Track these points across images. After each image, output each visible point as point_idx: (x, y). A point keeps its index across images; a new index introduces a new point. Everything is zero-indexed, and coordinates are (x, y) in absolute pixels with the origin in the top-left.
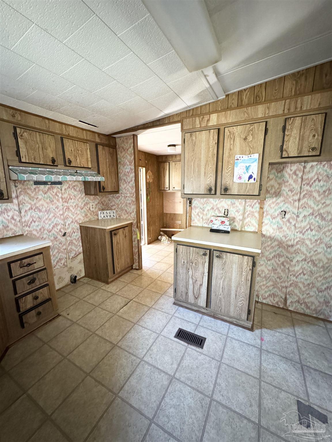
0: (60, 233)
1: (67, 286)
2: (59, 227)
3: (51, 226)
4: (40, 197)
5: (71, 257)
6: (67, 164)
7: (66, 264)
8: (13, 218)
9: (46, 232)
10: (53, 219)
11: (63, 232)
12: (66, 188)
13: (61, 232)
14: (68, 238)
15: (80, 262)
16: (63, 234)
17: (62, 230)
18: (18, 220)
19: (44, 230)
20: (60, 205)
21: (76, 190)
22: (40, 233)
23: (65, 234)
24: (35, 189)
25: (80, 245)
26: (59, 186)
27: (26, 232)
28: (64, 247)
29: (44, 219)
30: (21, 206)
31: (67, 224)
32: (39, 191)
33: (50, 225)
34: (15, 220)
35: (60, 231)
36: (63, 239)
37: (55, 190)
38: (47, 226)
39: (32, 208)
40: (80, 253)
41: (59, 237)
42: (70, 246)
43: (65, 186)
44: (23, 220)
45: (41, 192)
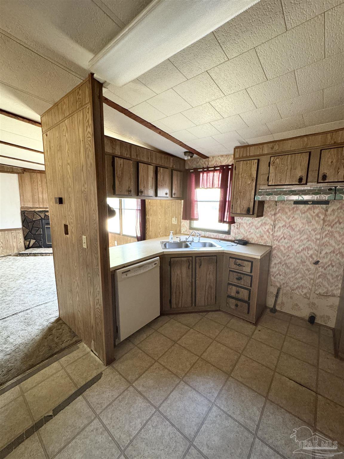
0: (311, 259)
1: (302, 319)
2: (311, 252)
3: (301, 248)
4: (296, 216)
5: (317, 292)
6: (320, 181)
7: (308, 295)
8: (268, 231)
9: (293, 251)
10: (305, 242)
11: (315, 259)
12: (336, 208)
13: (313, 259)
14: (320, 269)
15: (331, 306)
16: (314, 261)
17: (314, 256)
18: (271, 233)
19: (292, 249)
20: (319, 227)
22: (287, 250)
23: (317, 263)
24: (293, 208)
25: (337, 285)
26: (324, 206)
27: (275, 246)
28: (312, 277)
29: (295, 238)
31: (324, 252)
32: (297, 210)
33: (300, 246)
34: (269, 233)
35: (311, 256)
36: (312, 267)
37: (317, 211)
38: (296, 246)
39: (285, 226)
40: (333, 296)
41: (308, 263)
42: (320, 280)
43: (331, 208)
44: (275, 234)
45: (299, 212)
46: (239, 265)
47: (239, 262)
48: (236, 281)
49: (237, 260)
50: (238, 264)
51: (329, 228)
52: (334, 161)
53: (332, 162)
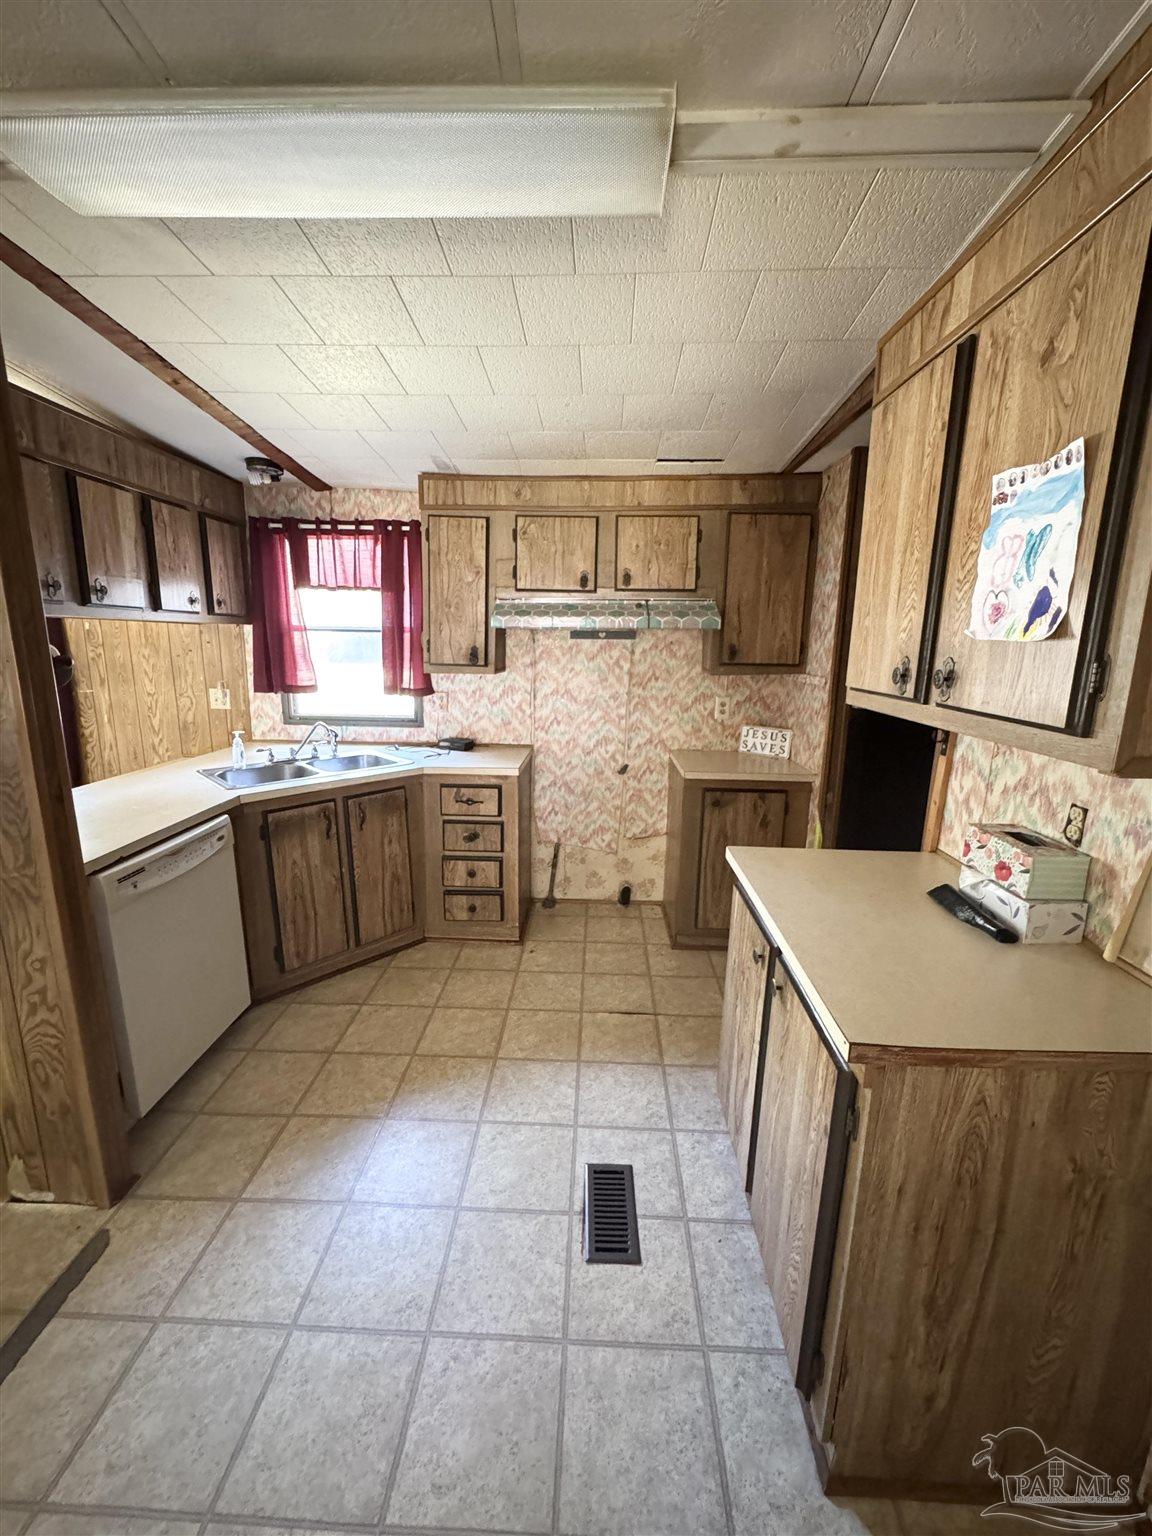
0: (613, 764)
1: (607, 902)
2: (611, 748)
3: (594, 741)
4: (578, 667)
5: (629, 835)
6: (621, 586)
7: (614, 845)
8: (520, 707)
9: (578, 751)
10: (599, 725)
11: (621, 762)
12: (647, 647)
13: (616, 761)
14: (632, 783)
15: (654, 858)
16: (618, 768)
17: (618, 757)
18: (528, 712)
19: (575, 747)
20: (623, 690)
21: (675, 656)
22: (565, 750)
23: (624, 770)
24: (571, 648)
25: (661, 811)
26: (628, 642)
27: (540, 743)
28: (617, 802)
29: (580, 720)
30: (538, 684)
31: (634, 745)
32: (578, 652)
33: (590, 738)
34: (524, 712)
35: (613, 757)
36: (617, 780)
37: (616, 653)
38: (583, 739)
39: (558, 692)
40: (656, 834)
41: (608, 773)
42: (633, 805)
43: (644, 643)
44: (538, 715)
45: (581, 656)
46: (470, 802)
47: (466, 793)
48: (464, 845)
49: (463, 790)
50: (464, 799)
51: (640, 691)
52: (642, 544)
53: (637, 546)
